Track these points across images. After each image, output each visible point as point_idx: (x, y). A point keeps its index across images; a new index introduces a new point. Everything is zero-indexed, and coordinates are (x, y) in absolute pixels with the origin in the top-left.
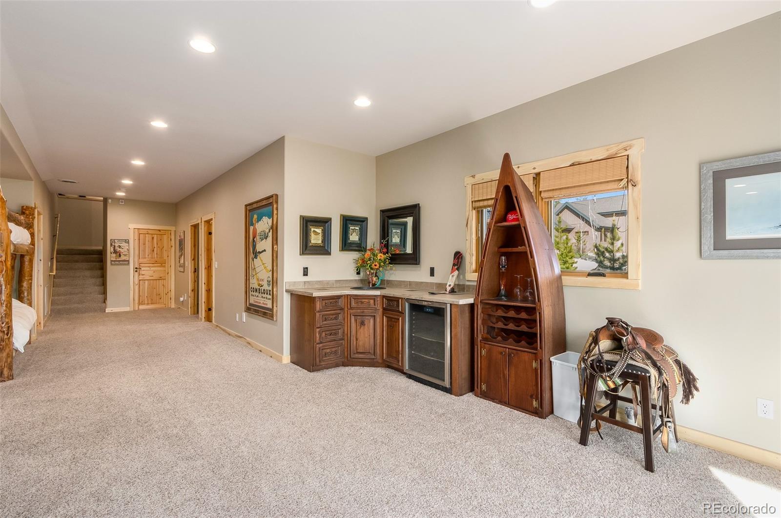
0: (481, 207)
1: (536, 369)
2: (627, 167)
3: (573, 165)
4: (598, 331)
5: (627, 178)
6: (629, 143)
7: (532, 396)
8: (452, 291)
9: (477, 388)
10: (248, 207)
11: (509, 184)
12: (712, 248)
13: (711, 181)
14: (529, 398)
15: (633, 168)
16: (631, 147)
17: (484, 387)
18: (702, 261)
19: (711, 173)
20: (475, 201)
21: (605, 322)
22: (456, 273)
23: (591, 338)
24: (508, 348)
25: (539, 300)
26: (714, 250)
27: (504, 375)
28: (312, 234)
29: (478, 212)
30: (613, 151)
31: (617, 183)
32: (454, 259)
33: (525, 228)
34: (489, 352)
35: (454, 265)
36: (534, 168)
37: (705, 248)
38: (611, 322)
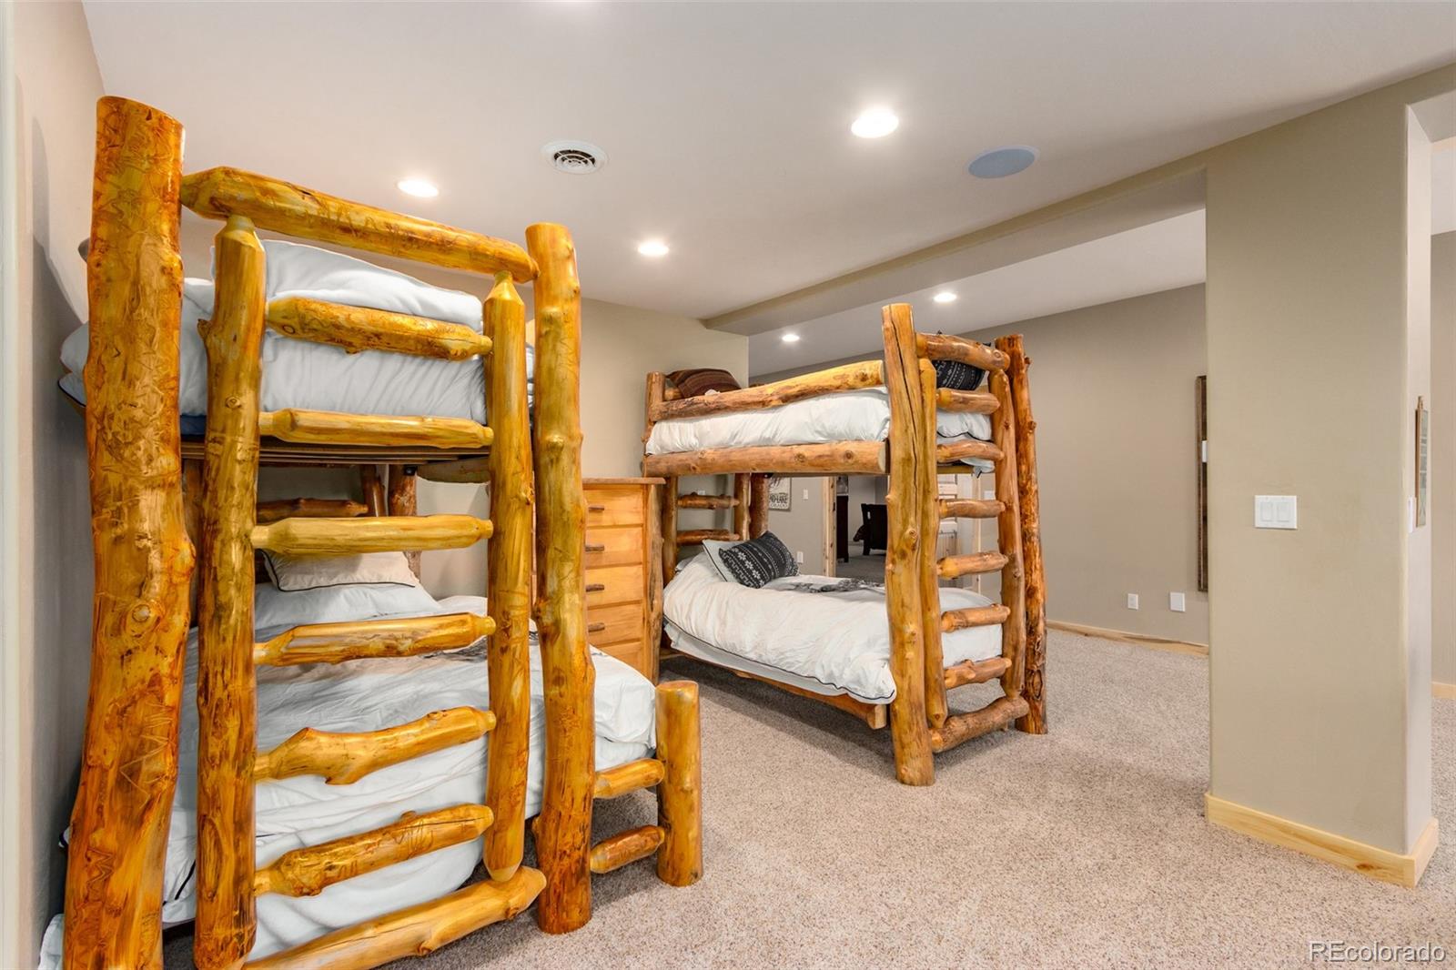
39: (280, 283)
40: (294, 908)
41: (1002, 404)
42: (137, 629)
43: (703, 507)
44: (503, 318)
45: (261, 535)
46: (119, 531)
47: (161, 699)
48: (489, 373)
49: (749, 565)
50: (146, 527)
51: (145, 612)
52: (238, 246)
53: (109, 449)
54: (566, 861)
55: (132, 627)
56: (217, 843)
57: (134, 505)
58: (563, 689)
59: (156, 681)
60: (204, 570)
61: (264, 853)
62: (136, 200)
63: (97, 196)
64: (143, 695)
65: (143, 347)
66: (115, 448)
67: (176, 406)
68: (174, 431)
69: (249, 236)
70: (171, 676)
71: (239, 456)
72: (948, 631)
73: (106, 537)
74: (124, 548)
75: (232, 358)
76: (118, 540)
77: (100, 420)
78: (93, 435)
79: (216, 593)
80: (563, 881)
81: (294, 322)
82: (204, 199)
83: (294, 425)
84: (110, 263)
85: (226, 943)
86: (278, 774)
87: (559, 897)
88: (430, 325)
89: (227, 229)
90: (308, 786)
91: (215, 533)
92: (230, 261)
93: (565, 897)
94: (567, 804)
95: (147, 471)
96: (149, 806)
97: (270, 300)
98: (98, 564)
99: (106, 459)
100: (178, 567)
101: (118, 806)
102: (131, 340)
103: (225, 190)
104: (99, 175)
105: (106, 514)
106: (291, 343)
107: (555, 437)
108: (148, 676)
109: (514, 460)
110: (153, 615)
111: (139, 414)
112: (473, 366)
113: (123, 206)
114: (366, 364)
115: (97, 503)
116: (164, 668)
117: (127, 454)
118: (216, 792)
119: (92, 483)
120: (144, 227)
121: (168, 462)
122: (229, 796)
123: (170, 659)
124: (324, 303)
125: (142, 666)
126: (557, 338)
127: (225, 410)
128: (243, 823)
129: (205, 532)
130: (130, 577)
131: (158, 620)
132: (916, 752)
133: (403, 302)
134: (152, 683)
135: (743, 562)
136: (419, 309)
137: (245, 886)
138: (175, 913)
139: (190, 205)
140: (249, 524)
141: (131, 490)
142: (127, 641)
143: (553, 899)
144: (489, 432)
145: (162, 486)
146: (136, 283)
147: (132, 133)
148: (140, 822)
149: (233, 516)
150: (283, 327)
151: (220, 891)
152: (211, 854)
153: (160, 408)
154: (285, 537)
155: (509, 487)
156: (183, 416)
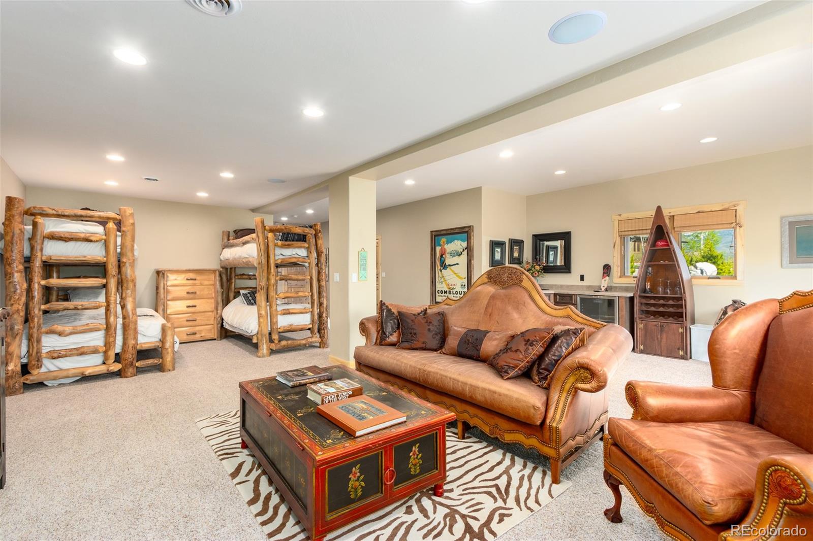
0: (626, 235)
1: (682, 333)
2: (736, 216)
3: (699, 212)
4: (726, 308)
5: (736, 222)
6: (737, 203)
7: (679, 349)
8: (606, 290)
9: (637, 348)
10: (433, 233)
11: (661, 225)
12: (788, 262)
13: (787, 227)
14: (677, 350)
15: (739, 217)
16: (738, 205)
17: (642, 347)
18: (783, 269)
19: (787, 223)
20: (621, 231)
21: (731, 303)
22: (607, 278)
23: (722, 312)
24: (661, 322)
25: (684, 293)
26: (790, 263)
27: (658, 338)
28: (496, 253)
29: (621, 238)
30: (726, 206)
31: (729, 225)
32: (604, 269)
33: (674, 251)
34: (646, 326)
35: (604, 273)
36: (670, 213)
37: (784, 262)
38: (735, 302)
39: (48, 227)
40: (53, 364)
41: (309, 245)
42: (14, 300)
43: (247, 279)
44: (108, 232)
45: (43, 282)
46: (10, 281)
47: (19, 314)
48: (106, 244)
49: (250, 298)
50: (16, 280)
51: (15, 297)
52: (37, 222)
53: (9, 265)
54: (127, 361)
55: (13, 299)
56: (32, 345)
57: (13, 276)
58: (126, 320)
59: (18, 310)
60: (29, 290)
61: (44, 351)
62: (13, 216)
63: (5, 216)
64: (15, 312)
65: (15, 244)
66: (10, 265)
67: (23, 256)
68: (22, 261)
69: (40, 220)
70: (22, 310)
71: (37, 266)
72: (281, 315)
73: (8, 282)
74: (11, 284)
75: (35, 245)
76: (10, 282)
77: (6, 259)
78: (5, 262)
79: (32, 294)
80: (126, 366)
81: (50, 237)
82: (29, 213)
83: (50, 259)
84: (8, 229)
85: (35, 365)
86: (47, 333)
87: (124, 370)
88: (88, 235)
89: (35, 218)
90: (56, 337)
91: (32, 282)
92: (35, 225)
93: (126, 370)
94: (127, 348)
95: (16, 269)
96: (17, 335)
97: (45, 232)
98: (6, 287)
99: (8, 267)
100: (23, 288)
101: (10, 333)
102: (12, 243)
103: (34, 211)
104: (6, 212)
105: (8, 277)
106: (51, 241)
107: (124, 260)
108: (17, 309)
109: (111, 266)
110: (17, 297)
111: (14, 258)
112: (102, 243)
113: (11, 218)
114: (71, 244)
115: (6, 275)
116: (20, 307)
117: (12, 265)
118: (32, 334)
119: (5, 272)
120: (15, 221)
121: (21, 267)
122: (35, 335)
123: (21, 306)
124: (57, 232)
125: (16, 307)
126: (125, 235)
127: (34, 257)
128: (39, 341)
129: (30, 281)
130: (12, 290)
131: (18, 298)
132: (264, 348)
133: (79, 230)
134: (17, 311)
135: (248, 297)
136: (84, 231)
137: (39, 354)
138: (25, 361)
139: (26, 214)
140: (40, 280)
141: (13, 273)
142: (12, 302)
143: (123, 370)
144: (105, 259)
145: (20, 272)
146: (13, 232)
147: (13, 203)
148: (15, 338)
149: (36, 278)
150: (48, 238)
151: (33, 354)
152: (31, 347)
153: (19, 256)
154: (48, 283)
155: (109, 272)
156: (25, 257)
